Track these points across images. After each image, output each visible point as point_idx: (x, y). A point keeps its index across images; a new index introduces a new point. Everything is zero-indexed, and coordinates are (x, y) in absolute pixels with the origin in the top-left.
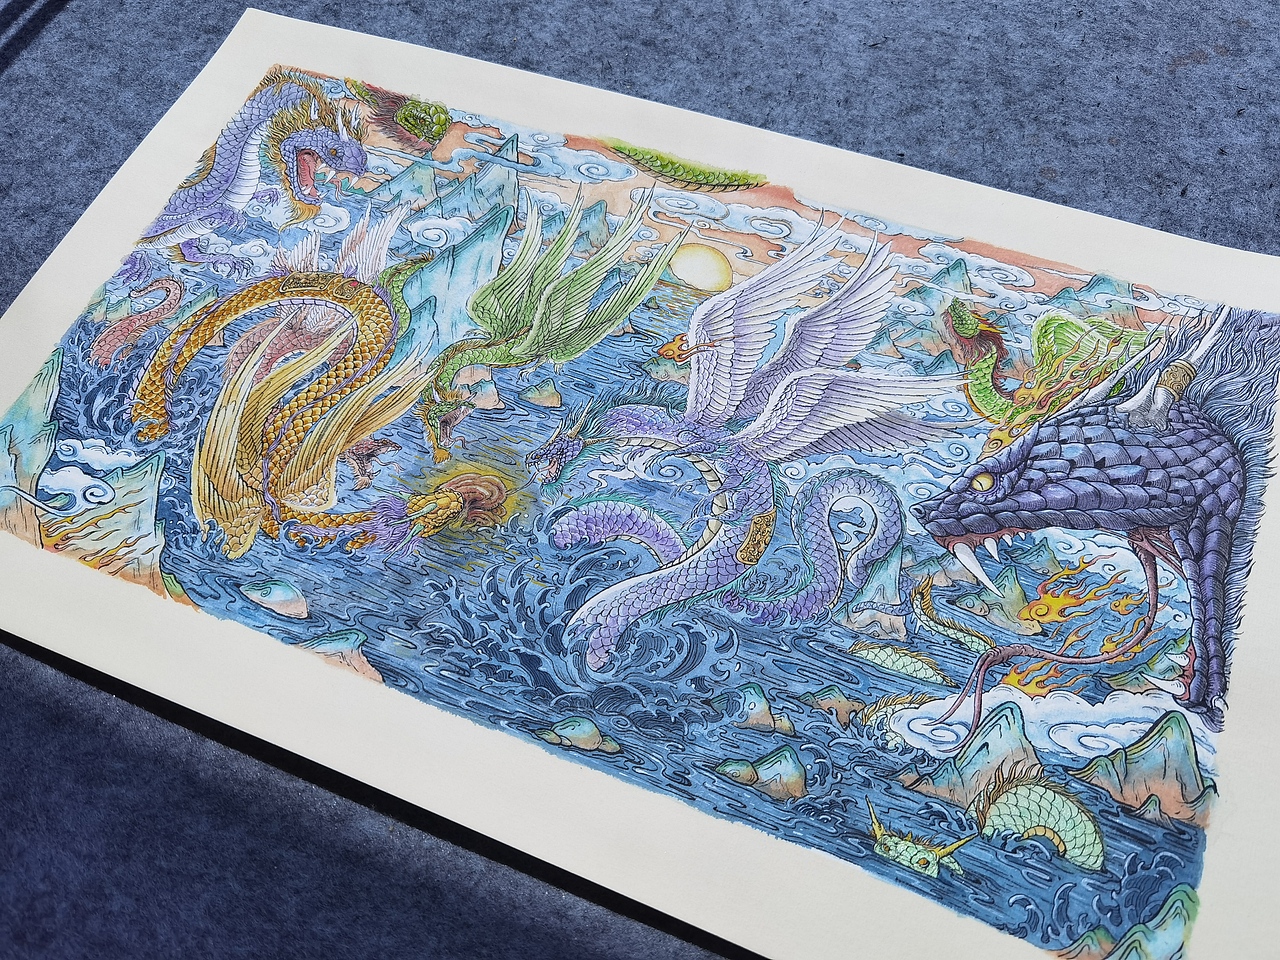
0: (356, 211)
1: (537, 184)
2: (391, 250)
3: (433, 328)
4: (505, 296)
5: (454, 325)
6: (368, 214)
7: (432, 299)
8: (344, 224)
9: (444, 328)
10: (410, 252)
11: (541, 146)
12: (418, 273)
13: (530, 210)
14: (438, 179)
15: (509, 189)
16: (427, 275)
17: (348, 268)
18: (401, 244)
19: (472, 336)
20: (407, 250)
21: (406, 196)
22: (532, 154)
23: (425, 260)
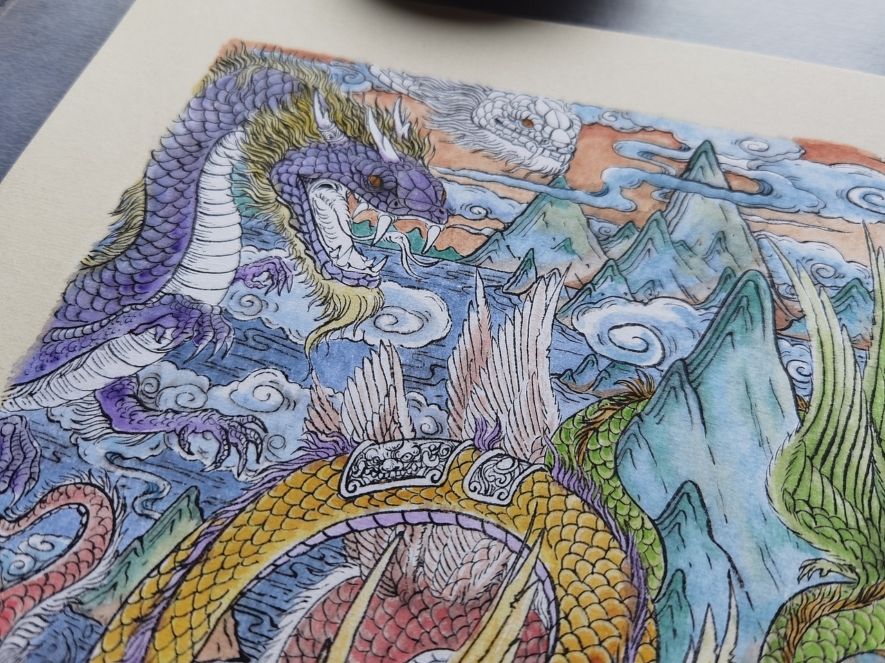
0: (456, 297)
1: (784, 228)
2: (559, 376)
3: (722, 566)
4: (839, 470)
5: (764, 552)
6: (481, 301)
7: (689, 488)
8: (440, 326)
9: (747, 562)
10: (599, 380)
11: (762, 159)
12: (634, 428)
13: (795, 279)
14: (596, 225)
15: (737, 240)
16: (654, 431)
17: (480, 426)
18: (574, 362)
19: (816, 579)
20: (590, 375)
21: (547, 259)
22: (752, 174)
23: (636, 396)
